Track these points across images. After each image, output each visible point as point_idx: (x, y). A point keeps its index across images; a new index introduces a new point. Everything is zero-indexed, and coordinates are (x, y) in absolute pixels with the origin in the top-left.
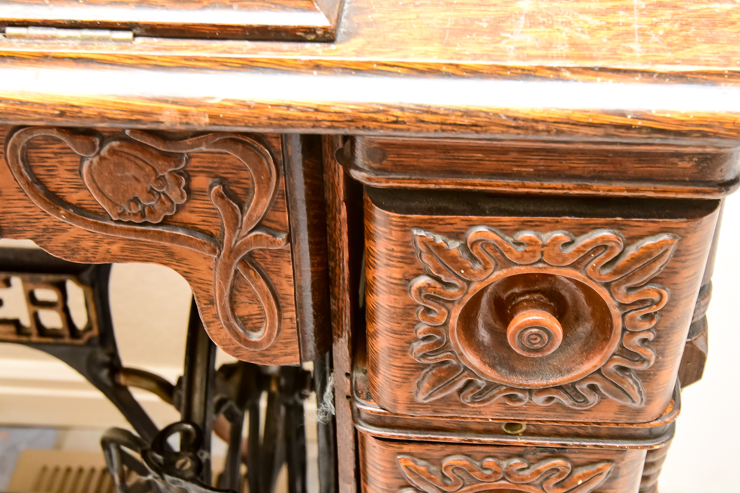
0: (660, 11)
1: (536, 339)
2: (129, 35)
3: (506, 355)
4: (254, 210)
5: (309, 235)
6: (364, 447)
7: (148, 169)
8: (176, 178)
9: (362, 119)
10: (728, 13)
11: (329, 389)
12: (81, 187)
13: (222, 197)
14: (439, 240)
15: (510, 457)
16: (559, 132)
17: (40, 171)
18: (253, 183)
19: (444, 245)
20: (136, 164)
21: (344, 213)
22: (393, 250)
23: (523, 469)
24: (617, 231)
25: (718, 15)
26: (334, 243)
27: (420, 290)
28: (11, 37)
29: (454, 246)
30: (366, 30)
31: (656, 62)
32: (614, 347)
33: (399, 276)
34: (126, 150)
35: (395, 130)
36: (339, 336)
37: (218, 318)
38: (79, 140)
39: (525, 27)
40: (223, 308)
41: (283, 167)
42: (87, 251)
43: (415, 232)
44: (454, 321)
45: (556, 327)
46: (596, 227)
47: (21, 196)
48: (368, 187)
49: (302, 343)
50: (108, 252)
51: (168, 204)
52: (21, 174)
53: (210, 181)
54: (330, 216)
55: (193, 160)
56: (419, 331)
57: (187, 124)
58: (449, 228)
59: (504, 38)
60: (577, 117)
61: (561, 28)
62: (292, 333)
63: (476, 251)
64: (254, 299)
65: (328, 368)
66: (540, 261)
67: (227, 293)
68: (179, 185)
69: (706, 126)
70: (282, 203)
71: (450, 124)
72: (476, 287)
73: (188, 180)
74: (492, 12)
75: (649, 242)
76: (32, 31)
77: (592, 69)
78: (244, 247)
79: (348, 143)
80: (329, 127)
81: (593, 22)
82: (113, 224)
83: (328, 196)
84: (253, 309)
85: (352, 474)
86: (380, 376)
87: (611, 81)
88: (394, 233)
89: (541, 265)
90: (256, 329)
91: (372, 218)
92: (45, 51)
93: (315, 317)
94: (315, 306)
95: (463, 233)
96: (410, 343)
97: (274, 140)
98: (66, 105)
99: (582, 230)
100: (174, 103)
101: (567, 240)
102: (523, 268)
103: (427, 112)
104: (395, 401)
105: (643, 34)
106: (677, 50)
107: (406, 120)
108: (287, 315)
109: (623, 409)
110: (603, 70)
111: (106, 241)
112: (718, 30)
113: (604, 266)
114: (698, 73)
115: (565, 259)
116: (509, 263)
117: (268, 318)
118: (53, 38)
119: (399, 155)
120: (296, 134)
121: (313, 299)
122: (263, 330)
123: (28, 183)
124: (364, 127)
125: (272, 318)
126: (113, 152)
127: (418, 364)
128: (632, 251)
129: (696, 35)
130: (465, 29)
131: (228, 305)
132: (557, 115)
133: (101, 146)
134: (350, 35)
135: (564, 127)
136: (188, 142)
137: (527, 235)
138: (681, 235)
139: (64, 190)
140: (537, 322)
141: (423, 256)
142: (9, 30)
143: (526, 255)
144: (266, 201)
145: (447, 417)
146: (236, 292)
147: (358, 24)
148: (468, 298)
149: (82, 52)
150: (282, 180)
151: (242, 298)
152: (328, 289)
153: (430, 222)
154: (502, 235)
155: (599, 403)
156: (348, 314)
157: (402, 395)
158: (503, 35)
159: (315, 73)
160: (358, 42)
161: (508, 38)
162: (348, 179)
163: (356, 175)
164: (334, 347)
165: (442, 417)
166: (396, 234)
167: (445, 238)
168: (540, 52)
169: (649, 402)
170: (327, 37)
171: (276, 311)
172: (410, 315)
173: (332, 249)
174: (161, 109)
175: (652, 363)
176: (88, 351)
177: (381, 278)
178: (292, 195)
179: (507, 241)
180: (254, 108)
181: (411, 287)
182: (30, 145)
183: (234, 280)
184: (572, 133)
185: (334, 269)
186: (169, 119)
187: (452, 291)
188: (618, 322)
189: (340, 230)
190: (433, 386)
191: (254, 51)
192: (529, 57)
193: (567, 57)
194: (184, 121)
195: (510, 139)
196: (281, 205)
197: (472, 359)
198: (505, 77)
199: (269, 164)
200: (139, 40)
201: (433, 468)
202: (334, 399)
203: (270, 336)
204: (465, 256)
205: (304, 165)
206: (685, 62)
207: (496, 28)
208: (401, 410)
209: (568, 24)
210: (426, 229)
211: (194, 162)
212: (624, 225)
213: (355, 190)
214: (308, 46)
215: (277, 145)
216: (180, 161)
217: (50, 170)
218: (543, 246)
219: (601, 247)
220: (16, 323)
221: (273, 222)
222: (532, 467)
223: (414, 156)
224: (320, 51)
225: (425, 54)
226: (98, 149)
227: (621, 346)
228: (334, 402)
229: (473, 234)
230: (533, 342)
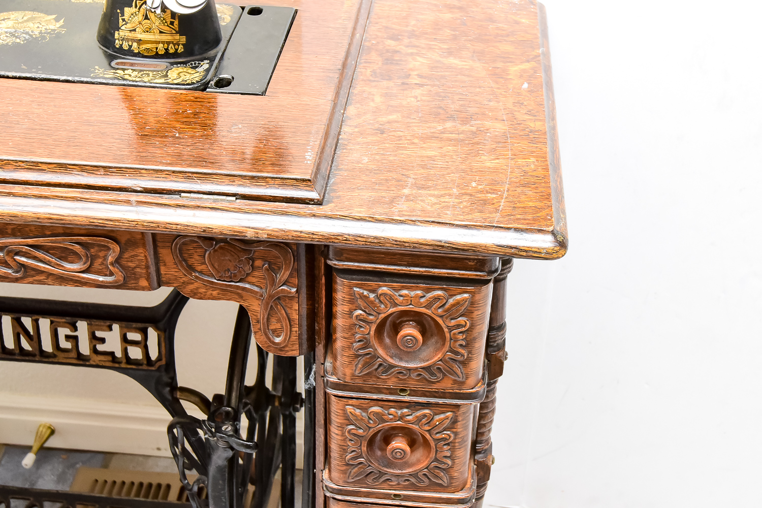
0: (464, 197)
1: (410, 342)
2: (234, 198)
3: (398, 353)
4: (282, 277)
5: (307, 290)
6: (329, 403)
7: (236, 256)
8: (248, 261)
9: (331, 238)
10: (493, 199)
11: (312, 373)
12: (204, 263)
13: (268, 270)
14: (365, 293)
15: (401, 408)
16: (414, 247)
17: (186, 255)
18: (283, 265)
19: (367, 295)
20: (231, 254)
21: (323, 281)
22: (344, 297)
23: (409, 415)
24: (444, 292)
25: (489, 199)
26: (318, 295)
27: (357, 316)
28: (183, 197)
29: (372, 296)
30: (335, 200)
31: (455, 220)
32: (447, 347)
33: (347, 310)
34: (227, 247)
35: (346, 243)
36: (319, 344)
37: (261, 330)
38: (207, 242)
39: (405, 201)
40: (263, 324)
41: (296, 258)
42: (202, 294)
43: (355, 289)
44: (372, 333)
45: (420, 337)
46: (435, 289)
47: (175, 266)
48: (335, 268)
49: (300, 345)
50: (211, 294)
51: (243, 272)
52: (177, 257)
53: (263, 263)
54: (317, 282)
55: (256, 253)
56: (356, 337)
57: (257, 237)
58: (370, 288)
59: (394, 206)
60: (421, 241)
61: (420, 203)
62: (296, 339)
63: (382, 298)
64: (279, 321)
65: (312, 361)
66: (411, 304)
67: (266, 317)
68: (249, 264)
69: (474, 247)
70: (295, 274)
71: (369, 242)
72: (382, 316)
73: (253, 262)
74: (392, 194)
75: (458, 297)
76: (192, 195)
77: (429, 222)
78: (276, 294)
79: (326, 248)
80: (318, 241)
81: (434, 200)
82: (216, 281)
83: (316, 272)
84: (278, 326)
85: (323, 422)
86: (338, 362)
87: (436, 227)
88: (345, 289)
89: (411, 306)
90: (278, 336)
91: (336, 283)
92: (198, 204)
93: (307, 331)
94: (308, 326)
95: (376, 290)
96: (352, 344)
97: (293, 245)
98: (206, 228)
99: (428, 290)
100: (252, 228)
101: (422, 295)
102: (403, 307)
103: (359, 237)
104: (345, 375)
105: (454, 206)
106: (466, 215)
107: (350, 239)
108: (294, 329)
109: (455, 382)
110: (433, 222)
111: (211, 289)
112: (486, 206)
113: (439, 308)
114: (472, 225)
115: (421, 304)
116: (396, 305)
117: (285, 330)
118: (201, 198)
119: (348, 254)
120: (303, 243)
121: (307, 322)
122: (282, 336)
123: (180, 260)
124: (333, 242)
125: (287, 330)
126: (221, 248)
127: (356, 355)
128: (451, 301)
129: (476, 208)
130: (377, 202)
131: (266, 323)
132: (415, 240)
133: (216, 245)
134: (329, 202)
135: (417, 245)
136: (255, 245)
137: (405, 292)
138: (473, 294)
139: (196, 264)
140: (410, 333)
141: (358, 300)
142: (183, 194)
143: (404, 301)
144: (288, 273)
145: (370, 384)
146: (270, 317)
147: (333, 197)
148: (378, 321)
149: (214, 205)
150: (296, 263)
151: (273, 320)
152: (314, 318)
153: (361, 284)
154: (393, 292)
155: (443, 378)
156: (324, 331)
157: (348, 372)
158: (394, 205)
159: (313, 218)
160: (332, 205)
161: (396, 206)
162: (326, 265)
163: (329, 262)
164: (316, 349)
165: (368, 384)
166: (346, 290)
167: (368, 292)
168: (408, 214)
169: (467, 378)
170: (319, 203)
171: (289, 327)
172: (352, 329)
173: (317, 298)
174: (247, 231)
175: (466, 357)
176: (157, 374)
177: (339, 311)
178: (300, 271)
179: (396, 295)
180: (286, 232)
181: (353, 315)
182: (184, 244)
183: (270, 310)
184: (420, 248)
185: (318, 308)
186: (250, 235)
187: (371, 317)
188: (448, 335)
189: (321, 288)
190: (363, 366)
191: (287, 207)
192: (404, 215)
193: (419, 216)
194: (256, 236)
195: (395, 249)
196: (294, 275)
197: (381, 351)
198: (392, 223)
199: (291, 256)
200: (238, 201)
201: (364, 414)
202: (315, 378)
203: (285, 339)
204: (377, 301)
205: (306, 257)
206: (468, 220)
207: (392, 201)
208: (348, 379)
209: (423, 201)
210: (360, 288)
211: (256, 254)
212: (447, 289)
213: (329, 270)
214: (310, 206)
215: (294, 247)
216: (251, 253)
217: (191, 255)
218: (411, 297)
219: (437, 299)
220: (112, 354)
221: (290, 283)
222: (414, 414)
223: (355, 255)
224: (315, 209)
225: (360, 212)
226: (214, 246)
227: (450, 347)
228: (315, 379)
229: (380, 291)
230: (409, 343)
